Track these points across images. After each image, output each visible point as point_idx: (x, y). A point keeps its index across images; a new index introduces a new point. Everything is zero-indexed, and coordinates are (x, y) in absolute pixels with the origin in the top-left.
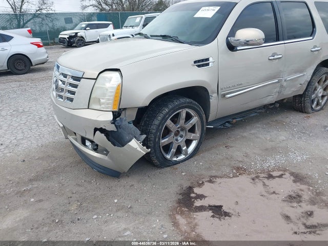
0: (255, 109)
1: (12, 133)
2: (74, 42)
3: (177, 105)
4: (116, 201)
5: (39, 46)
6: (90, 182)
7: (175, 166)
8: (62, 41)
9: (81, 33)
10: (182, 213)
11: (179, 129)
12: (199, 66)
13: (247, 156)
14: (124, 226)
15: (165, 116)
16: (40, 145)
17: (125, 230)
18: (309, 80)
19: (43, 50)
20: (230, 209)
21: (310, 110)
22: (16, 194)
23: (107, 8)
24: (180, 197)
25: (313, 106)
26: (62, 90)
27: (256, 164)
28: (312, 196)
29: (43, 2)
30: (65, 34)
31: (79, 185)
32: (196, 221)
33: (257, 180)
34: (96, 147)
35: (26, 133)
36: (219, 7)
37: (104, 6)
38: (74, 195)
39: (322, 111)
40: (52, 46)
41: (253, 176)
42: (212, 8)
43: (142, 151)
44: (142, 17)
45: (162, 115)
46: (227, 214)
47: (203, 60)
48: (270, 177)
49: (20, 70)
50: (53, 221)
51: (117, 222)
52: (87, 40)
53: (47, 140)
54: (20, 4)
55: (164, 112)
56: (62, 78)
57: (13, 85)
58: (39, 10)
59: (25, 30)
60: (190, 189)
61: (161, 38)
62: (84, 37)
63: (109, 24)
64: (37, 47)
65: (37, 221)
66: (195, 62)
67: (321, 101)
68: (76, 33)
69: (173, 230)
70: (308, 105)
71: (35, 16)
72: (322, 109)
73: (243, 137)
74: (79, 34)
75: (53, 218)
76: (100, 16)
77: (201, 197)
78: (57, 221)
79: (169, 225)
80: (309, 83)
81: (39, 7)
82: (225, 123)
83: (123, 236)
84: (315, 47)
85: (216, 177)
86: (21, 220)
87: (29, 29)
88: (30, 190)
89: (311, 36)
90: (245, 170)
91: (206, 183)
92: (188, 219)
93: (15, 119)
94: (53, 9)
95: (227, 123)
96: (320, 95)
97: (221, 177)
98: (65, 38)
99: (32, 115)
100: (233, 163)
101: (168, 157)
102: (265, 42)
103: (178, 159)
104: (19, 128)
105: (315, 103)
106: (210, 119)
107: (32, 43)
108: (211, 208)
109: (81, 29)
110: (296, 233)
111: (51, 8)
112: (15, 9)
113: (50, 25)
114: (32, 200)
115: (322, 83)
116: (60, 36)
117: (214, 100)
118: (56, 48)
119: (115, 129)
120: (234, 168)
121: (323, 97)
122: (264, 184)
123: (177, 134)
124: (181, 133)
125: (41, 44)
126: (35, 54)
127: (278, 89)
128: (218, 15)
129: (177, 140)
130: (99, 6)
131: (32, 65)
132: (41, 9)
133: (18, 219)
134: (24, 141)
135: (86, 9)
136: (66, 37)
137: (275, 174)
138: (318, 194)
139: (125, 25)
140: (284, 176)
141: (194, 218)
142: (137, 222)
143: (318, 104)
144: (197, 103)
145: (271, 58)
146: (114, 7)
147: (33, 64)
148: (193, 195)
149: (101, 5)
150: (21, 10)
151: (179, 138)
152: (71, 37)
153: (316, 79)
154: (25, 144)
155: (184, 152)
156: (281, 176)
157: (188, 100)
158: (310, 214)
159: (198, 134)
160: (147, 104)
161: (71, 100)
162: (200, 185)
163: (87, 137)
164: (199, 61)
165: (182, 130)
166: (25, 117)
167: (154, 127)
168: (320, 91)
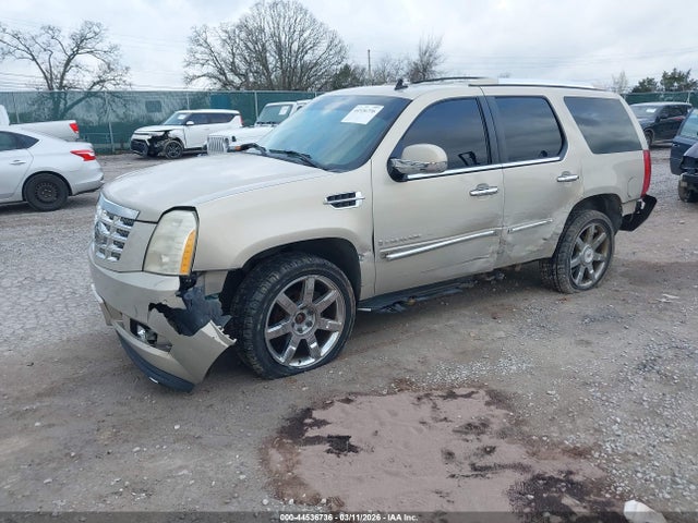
0: (455, 280)
1: (18, 317)
2: (161, 150)
3: (296, 269)
4: (177, 427)
5: (87, 157)
6: (142, 400)
7: (294, 377)
8: (138, 146)
9: (176, 131)
10: (281, 446)
11: (305, 312)
12: (336, 205)
13: (424, 362)
14: (179, 462)
15: (274, 286)
16: (65, 338)
17: (181, 468)
18: (560, 231)
19: (94, 165)
20: (361, 441)
21: (569, 287)
22: (11, 416)
23: (237, 80)
24: (287, 424)
25: (577, 281)
26: (105, 239)
27: (435, 374)
28: (508, 425)
29: (109, 68)
30: (145, 133)
31: (121, 404)
32: (300, 457)
33: (425, 400)
34: (153, 338)
35: (43, 318)
36: (382, 107)
37: (231, 76)
38: (108, 418)
39: (595, 290)
40: (117, 156)
41: (421, 393)
42: (371, 107)
43: (223, 343)
44: (292, 106)
45: (268, 285)
46: (353, 449)
47: (343, 196)
48: (451, 395)
49: (47, 203)
50: (68, 454)
51: (170, 457)
52: (188, 145)
53: (80, 330)
54: (62, 70)
55: (273, 280)
56: (107, 219)
57: (29, 230)
58: (98, 83)
59: (65, 125)
60: (308, 412)
61: (285, 156)
62: (182, 139)
63: (233, 115)
64: (83, 159)
65: (42, 454)
66: (330, 199)
67: (592, 272)
68: (167, 132)
69: (259, 470)
70: (565, 277)
71: (89, 94)
72: (595, 286)
73: (430, 331)
74: (171, 134)
75: (67, 451)
76: (217, 99)
77: (320, 423)
78: (73, 454)
79: (253, 462)
80: (563, 238)
81: (100, 77)
82: (394, 305)
83: (174, 477)
84: (566, 174)
85: (356, 394)
86: (13, 453)
87: (74, 122)
88: (35, 411)
89: (558, 155)
90: (412, 383)
91: (336, 404)
92: (288, 456)
93: (26, 293)
94: (128, 81)
95: (398, 305)
96: (589, 260)
97: (366, 395)
98: (144, 141)
99: (59, 287)
100: (396, 374)
101: (282, 360)
102: (449, 168)
103: (302, 364)
104: (30, 309)
105: (581, 274)
106: (363, 296)
107: (74, 153)
108: (330, 439)
109: (177, 123)
110: (453, 476)
111: (124, 79)
112: (51, 80)
113: (121, 111)
114: (37, 424)
115: (590, 238)
116: (134, 137)
117: (366, 263)
118: (124, 159)
119: (183, 306)
120: (394, 380)
121: (595, 264)
122: (435, 407)
123: (301, 319)
124: (309, 318)
125: (92, 155)
126: (77, 172)
127: (495, 247)
128: (378, 119)
129: (300, 330)
130: (221, 77)
131: (70, 194)
132: (104, 81)
133: (9, 451)
134: (37, 332)
135: (194, 82)
136: (146, 138)
137: (459, 391)
138: (518, 423)
139: (259, 120)
140: (474, 396)
141: (299, 454)
142: (203, 457)
143: (586, 277)
144: (334, 266)
145: (473, 193)
146: (251, 79)
147: (74, 191)
148: (308, 421)
149: (224, 74)
150: (61, 83)
151: (304, 327)
152: (154, 139)
153: (576, 230)
154: (39, 336)
155: (312, 354)
156: (468, 396)
157: (318, 261)
158: (490, 451)
159: (340, 322)
160: (241, 264)
161: (117, 256)
162: (325, 406)
163: (139, 319)
164: (337, 197)
165: (311, 313)
166: (44, 289)
167: (254, 305)
168: (587, 252)
